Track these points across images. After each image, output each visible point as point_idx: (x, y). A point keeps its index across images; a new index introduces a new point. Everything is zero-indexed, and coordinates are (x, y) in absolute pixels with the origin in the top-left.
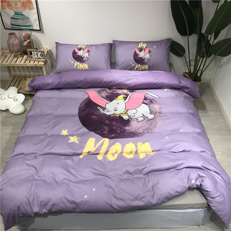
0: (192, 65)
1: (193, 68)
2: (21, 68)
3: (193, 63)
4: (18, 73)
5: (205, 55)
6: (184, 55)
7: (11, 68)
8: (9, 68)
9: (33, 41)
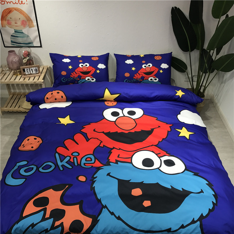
0: (194, 81)
1: (196, 84)
2: (20, 85)
3: (195, 79)
4: (17, 91)
5: (208, 71)
6: (186, 71)
7: (11, 85)
8: (8, 85)
9: (32, 58)
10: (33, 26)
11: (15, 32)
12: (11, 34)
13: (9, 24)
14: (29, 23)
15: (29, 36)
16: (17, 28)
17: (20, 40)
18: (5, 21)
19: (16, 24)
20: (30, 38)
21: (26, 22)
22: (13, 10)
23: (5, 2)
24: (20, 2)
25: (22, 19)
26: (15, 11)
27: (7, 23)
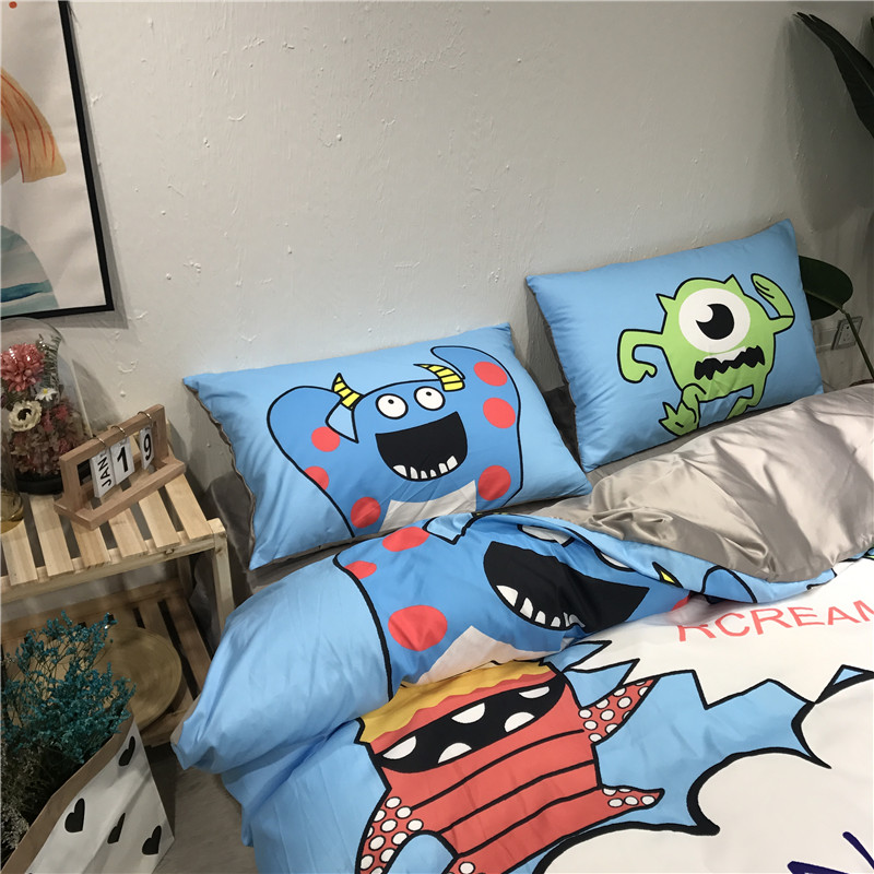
6: (843, 307)
10: (55, 167)
14: (24, 150)
15: (22, 235)
20: (32, 253)
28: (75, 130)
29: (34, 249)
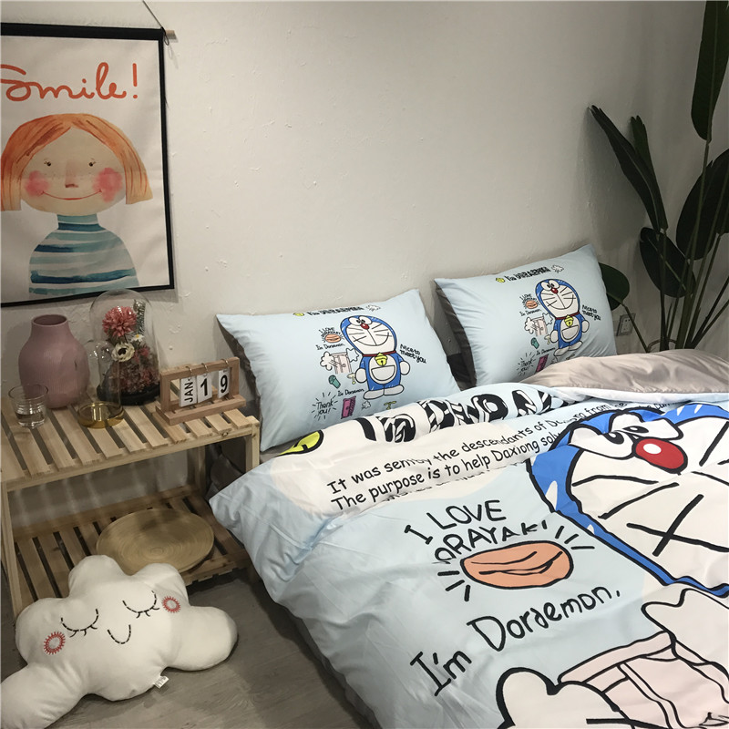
10: (146, 195)
11: (62, 226)
12: (41, 241)
13: (36, 190)
14: (129, 181)
15: (122, 239)
16: (73, 210)
17: (77, 263)
18: (14, 181)
19: (69, 189)
20: (126, 251)
21: (119, 178)
22: (66, 124)
23: (29, 91)
24: (105, 90)
25: (99, 167)
26: (75, 132)
27: (24, 191)
28: (161, 172)
29: (127, 248)
